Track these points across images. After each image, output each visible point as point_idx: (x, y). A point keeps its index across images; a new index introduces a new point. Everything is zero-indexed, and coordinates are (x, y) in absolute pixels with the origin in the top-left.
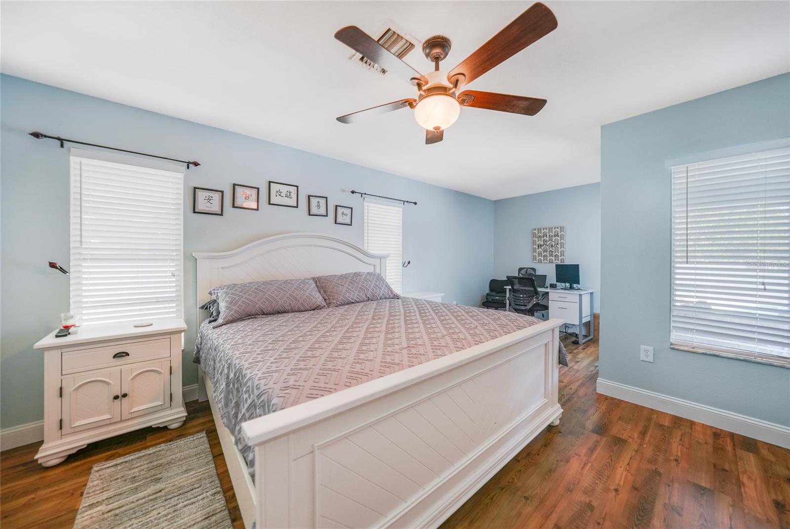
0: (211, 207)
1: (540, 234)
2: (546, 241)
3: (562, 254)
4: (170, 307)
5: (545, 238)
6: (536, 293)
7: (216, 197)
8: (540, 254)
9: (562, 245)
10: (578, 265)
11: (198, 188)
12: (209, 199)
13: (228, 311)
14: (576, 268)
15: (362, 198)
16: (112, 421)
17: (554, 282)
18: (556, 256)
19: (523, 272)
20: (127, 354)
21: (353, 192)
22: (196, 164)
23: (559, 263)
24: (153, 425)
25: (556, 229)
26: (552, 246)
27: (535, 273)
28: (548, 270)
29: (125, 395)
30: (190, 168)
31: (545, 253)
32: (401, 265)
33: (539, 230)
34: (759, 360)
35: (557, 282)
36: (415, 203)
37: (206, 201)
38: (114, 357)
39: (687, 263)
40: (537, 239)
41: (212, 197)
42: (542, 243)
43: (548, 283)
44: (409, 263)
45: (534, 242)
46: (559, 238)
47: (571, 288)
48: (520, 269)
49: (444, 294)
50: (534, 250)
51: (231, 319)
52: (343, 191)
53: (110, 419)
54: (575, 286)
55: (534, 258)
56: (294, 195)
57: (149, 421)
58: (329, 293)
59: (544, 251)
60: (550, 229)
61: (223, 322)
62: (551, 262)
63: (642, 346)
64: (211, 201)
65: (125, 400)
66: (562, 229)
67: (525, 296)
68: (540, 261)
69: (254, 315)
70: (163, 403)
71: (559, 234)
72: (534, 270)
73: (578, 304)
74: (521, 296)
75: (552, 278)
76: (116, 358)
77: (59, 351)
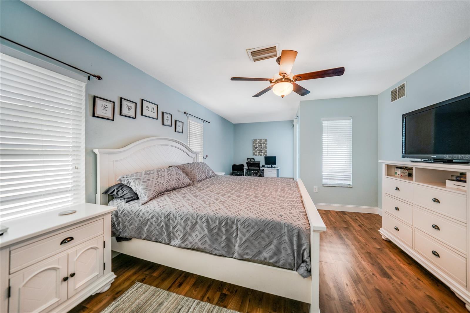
0: (106, 114)
1: (256, 142)
2: (259, 146)
3: (266, 152)
4: (68, 197)
5: (259, 144)
6: (260, 169)
7: (110, 105)
8: (256, 152)
9: (266, 148)
10: (275, 157)
11: (98, 97)
12: (105, 107)
13: (148, 192)
14: (274, 158)
15: (187, 117)
16: (60, 303)
17: (264, 164)
18: (264, 153)
19: (249, 160)
20: (72, 239)
21: (185, 113)
22: (99, 78)
23: (265, 156)
24: (93, 294)
25: (264, 140)
26: (262, 148)
27: (254, 161)
28: (260, 159)
29: (73, 275)
30: (90, 79)
31: (259, 151)
32: (203, 157)
33: (256, 140)
34: (344, 186)
35: (265, 164)
36: (209, 123)
37: (103, 108)
38: (62, 243)
39: (327, 155)
40: (255, 145)
41: (107, 106)
42: (257, 146)
43: (261, 166)
44: (207, 156)
45: (254, 146)
46: (265, 144)
47: (272, 167)
48: (248, 159)
49: (225, 173)
50: (254, 150)
51: (153, 196)
52: (179, 111)
53: (58, 301)
54: (273, 166)
55: (254, 154)
56: (155, 110)
57: (89, 291)
58: (190, 175)
59: (258, 150)
60: (261, 140)
61: (148, 200)
62: (261, 155)
63: (314, 187)
64: (106, 109)
65: (71, 280)
66: (266, 140)
67: (254, 172)
68: (256, 155)
69: (163, 193)
70: (99, 273)
71: (265, 143)
72: (254, 159)
73: (276, 174)
74: (253, 172)
75: (262, 163)
76: (62, 244)
77: (8, 250)
